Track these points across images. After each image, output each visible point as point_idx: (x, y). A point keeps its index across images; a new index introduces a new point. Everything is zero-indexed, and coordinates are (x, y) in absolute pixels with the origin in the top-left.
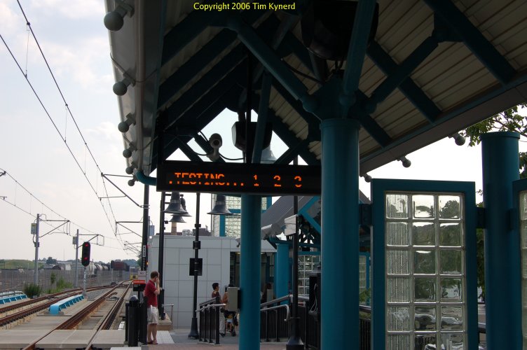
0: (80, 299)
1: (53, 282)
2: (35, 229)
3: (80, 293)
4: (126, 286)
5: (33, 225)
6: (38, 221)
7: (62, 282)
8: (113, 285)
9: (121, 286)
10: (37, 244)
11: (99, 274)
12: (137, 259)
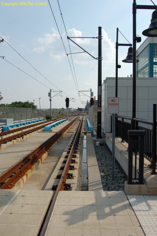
0: (65, 121)
1: (59, 114)
2: (50, 95)
3: (66, 118)
4: (83, 115)
5: (49, 93)
6: (50, 92)
7: (63, 114)
8: (79, 115)
9: (81, 115)
10: (51, 100)
11: (75, 111)
12: (85, 108)
